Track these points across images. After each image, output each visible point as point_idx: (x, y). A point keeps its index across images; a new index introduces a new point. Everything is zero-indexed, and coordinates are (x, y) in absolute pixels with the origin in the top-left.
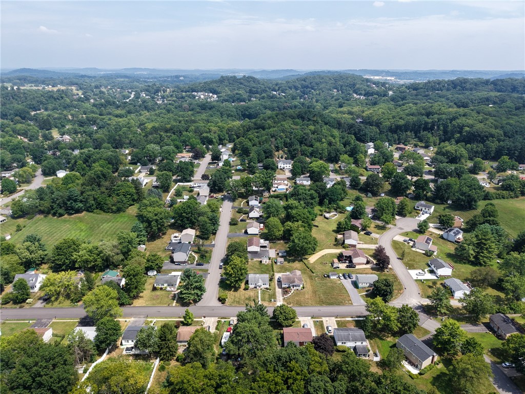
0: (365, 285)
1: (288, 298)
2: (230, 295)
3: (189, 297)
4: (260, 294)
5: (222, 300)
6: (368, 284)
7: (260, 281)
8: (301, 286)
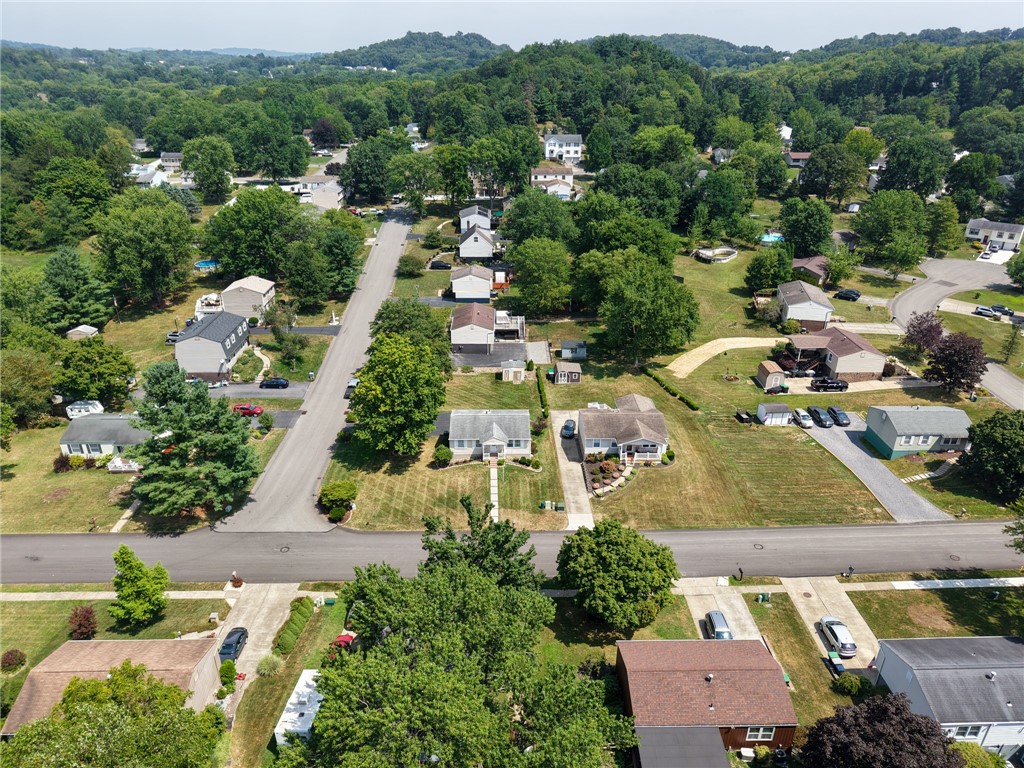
0: (917, 445)
1: (613, 497)
2: (372, 488)
3: (172, 492)
4: (494, 483)
5: (333, 508)
6: (932, 441)
7: (497, 431)
8: (662, 451)
